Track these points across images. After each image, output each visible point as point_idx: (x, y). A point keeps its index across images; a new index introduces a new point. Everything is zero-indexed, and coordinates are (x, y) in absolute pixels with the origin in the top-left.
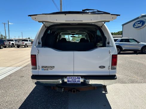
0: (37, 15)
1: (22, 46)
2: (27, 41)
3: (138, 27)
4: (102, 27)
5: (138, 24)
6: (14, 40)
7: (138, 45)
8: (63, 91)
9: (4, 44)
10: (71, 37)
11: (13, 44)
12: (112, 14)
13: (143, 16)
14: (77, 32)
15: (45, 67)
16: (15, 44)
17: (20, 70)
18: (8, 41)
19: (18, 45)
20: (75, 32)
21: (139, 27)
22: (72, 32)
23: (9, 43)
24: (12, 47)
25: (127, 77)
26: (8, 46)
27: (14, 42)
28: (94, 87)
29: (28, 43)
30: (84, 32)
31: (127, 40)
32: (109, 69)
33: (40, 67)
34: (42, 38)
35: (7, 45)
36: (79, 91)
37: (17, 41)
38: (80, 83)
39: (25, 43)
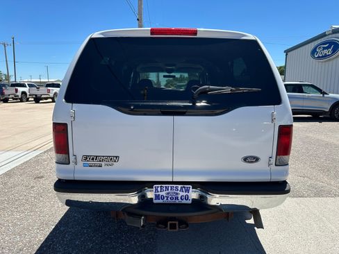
1: (46, 99)
2: (58, 86)
3: (322, 57)
6: (26, 83)
7: (323, 98)
8: (142, 223)
9: (3, 94)
11: (24, 93)
13: (336, 31)
14: (179, 65)
15: (93, 159)
16: (28, 94)
17: (37, 160)
18: (13, 85)
19: (36, 95)
23: (14, 92)
24: (22, 101)
25: (302, 179)
26: (12, 98)
27: (26, 89)
28: (228, 213)
31: (298, 88)
32: (269, 165)
33: (79, 158)
35: (11, 96)
36: (187, 225)
37: (35, 86)
38: (190, 202)
39: (54, 92)
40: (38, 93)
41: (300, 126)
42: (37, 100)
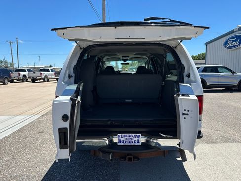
0: (66, 28)
1: (40, 79)
2: (48, 70)
3: (232, 47)
4: (176, 48)
5: (233, 41)
6: (26, 69)
7: (233, 76)
8: (111, 158)
9: (10, 77)
10: (122, 64)
11: (24, 76)
12: (195, 27)
13: (240, 29)
14: (131, 56)
16: (27, 76)
17: (38, 121)
18: (17, 71)
19: (33, 77)
20: (128, 57)
21: (234, 46)
22: (123, 57)
23: (18, 75)
24: (23, 81)
25: (216, 131)
26: (16, 79)
27: (26, 73)
28: (164, 151)
29: (50, 74)
30: (145, 57)
31: (215, 69)
34: (75, 68)
36: (139, 159)
37: (32, 71)
38: (140, 144)
39: (45, 74)
40: (34, 76)
41: (217, 96)
42: (34, 80)
